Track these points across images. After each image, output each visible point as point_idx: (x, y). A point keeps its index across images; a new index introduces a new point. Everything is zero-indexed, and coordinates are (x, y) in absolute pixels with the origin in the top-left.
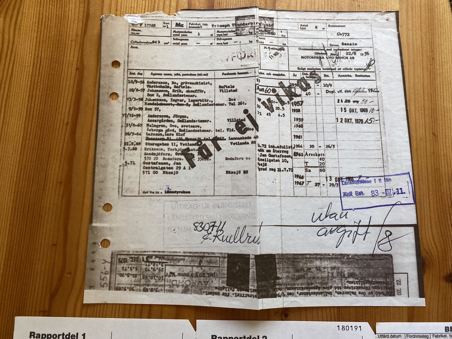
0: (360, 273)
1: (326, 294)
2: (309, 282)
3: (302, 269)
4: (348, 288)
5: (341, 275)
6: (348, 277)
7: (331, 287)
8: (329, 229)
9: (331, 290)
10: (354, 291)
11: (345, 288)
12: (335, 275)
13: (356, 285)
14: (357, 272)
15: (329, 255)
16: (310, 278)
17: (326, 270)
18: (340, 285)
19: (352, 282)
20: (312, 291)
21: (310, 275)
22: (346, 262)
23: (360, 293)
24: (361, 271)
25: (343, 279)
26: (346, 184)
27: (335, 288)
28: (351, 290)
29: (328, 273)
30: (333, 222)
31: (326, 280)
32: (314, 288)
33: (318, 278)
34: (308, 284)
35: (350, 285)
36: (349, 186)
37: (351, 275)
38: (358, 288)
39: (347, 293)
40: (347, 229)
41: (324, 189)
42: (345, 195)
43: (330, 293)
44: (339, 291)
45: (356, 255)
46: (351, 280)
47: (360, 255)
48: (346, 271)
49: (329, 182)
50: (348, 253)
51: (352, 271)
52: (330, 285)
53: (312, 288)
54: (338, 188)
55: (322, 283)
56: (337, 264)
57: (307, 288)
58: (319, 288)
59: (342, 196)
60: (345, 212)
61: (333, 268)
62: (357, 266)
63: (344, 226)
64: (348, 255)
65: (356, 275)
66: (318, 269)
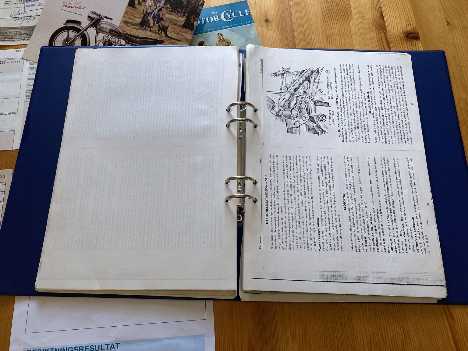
0: (29, 33)
1: (12, 41)
2: (5, 37)
3: (3, 33)
4: (22, 38)
5: (21, 34)
6: (24, 34)
7: (15, 38)
8: (17, 18)
9: (14, 39)
10: (25, 39)
11: (21, 38)
12: (17, 34)
13: (27, 37)
14: (28, 32)
15: (16, 27)
16: (6, 36)
17: (14, 33)
18: (19, 37)
19: (25, 36)
20: (5, 40)
21: (6, 34)
22: (23, 29)
23: (28, 39)
24: (29, 32)
25: (21, 35)
26: (28, 2)
27: (17, 38)
28: (24, 39)
29: (15, 33)
30: (20, 16)
31: (13, 36)
32: (7, 39)
33: (10, 35)
34: (4, 37)
35: (24, 37)
36: (29, 3)
37: (25, 34)
38: (27, 38)
39: (22, 40)
40: (26, 18)
41: (18, 5)
42: (27, 6)
43: (14, 40)
44: (19, 39)
45: (28, 26)
46: (25, 35)
47: (30, 26)
48: (23, 32)
49: (20, 2)
50: (25, 26)
51: (25, 32)
52: (14, 38)
53: (6, 39)
54: (24, 4)
55: (11, 37)
56: (19, 30)
57: (4, 39)
58: (9, 39)
59: (25, 6)
60: (26, 12)
61: (17, 32)
62: (28, 30)
63: (25, 17)
64: (25, 27)
65: (27, 33)
66: (10, 32)
